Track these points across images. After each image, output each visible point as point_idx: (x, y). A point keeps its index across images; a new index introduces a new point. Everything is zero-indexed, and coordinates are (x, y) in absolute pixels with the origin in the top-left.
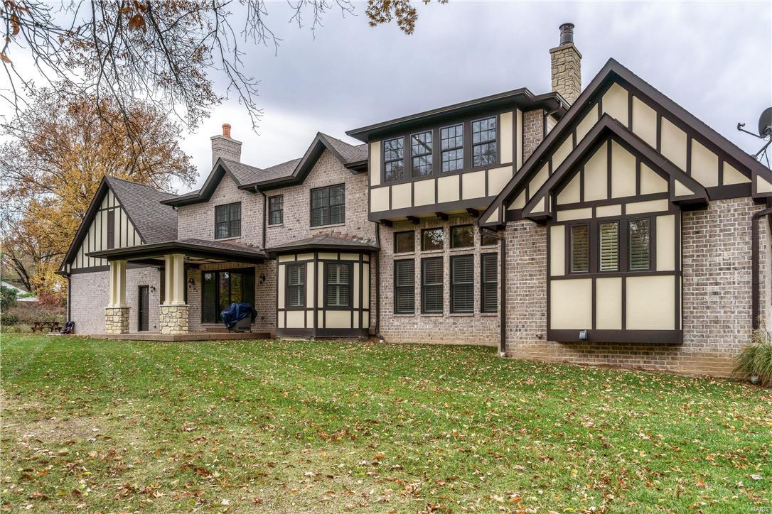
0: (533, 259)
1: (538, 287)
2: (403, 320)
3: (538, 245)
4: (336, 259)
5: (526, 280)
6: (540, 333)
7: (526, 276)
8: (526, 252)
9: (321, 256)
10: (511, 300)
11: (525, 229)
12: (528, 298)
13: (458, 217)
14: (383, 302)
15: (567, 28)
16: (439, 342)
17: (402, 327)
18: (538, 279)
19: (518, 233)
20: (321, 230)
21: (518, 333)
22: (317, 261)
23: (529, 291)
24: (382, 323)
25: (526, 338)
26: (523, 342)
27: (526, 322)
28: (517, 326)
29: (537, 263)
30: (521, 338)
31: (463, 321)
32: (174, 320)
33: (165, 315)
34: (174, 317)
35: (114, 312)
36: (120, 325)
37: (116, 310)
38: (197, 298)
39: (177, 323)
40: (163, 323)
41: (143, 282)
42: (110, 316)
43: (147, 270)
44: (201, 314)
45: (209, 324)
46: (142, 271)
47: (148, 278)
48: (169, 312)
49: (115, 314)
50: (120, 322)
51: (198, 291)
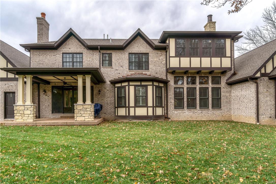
0: (267, 91)
1: (270, 100)
2: (179, 111)
3: (269, 86)
4: (140, 84)
5: (265, 98)
6: (270, 116)
7: (265, 96)
8: (265, 88)
10: (260, 104)
11: (264, 80)
12: (266, 104)
13: (203, 73)
14: (169, 104)
15: (210, 17)
16: (195, 119)
17: (179, 114)
18: (269, 98)
19: (262, 81)
20: (135, 72)
21: (262, 116)
23: (266, 102)
24: (169, 113)
25: (265, 118)
26: (264, 119)
27: (265, 112)
28: (262, 114)
29: (269, 92)
30: (263, 118)
31: (205, 112)
32: (89, 113)
33: (80, 110)
34: (89, 111)
35: (25, 108)
36: (32, 116)
37: (28, 107)
38: (48, 100)
39: (91, 114)
40: (77, 115)
41: (9, 90)
42: (20, 111)
43: (13, 83)
44: (51, 109)
45: (58, 114)
46: (7, 83)
47: (14, 88)
48: (84, 108)
49: (26, 109)
50: (31, 114)
51: (49, 96)
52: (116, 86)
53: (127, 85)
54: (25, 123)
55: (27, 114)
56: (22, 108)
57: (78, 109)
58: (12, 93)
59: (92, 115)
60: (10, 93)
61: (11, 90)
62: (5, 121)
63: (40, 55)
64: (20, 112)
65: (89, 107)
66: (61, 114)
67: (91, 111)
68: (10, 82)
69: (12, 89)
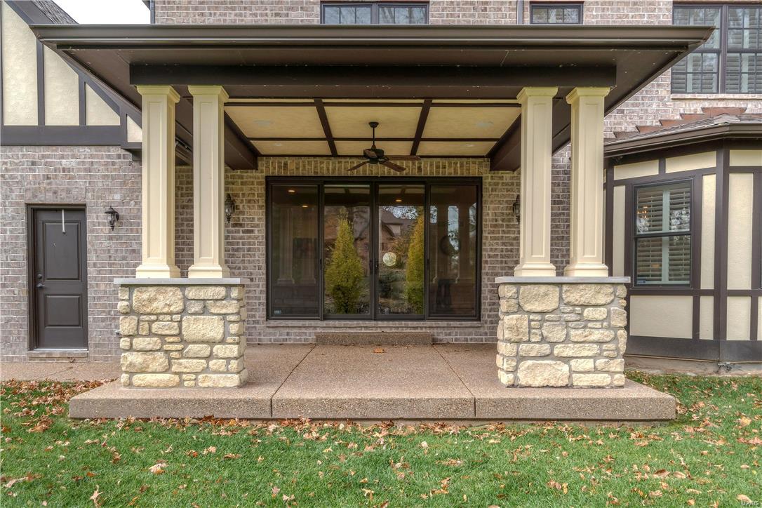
9: (738, 158)
22: (726, 172)
32: (596, 335)
33: (538, 317)
34: (598, 325)
35: (186, 299)
36: (235, 354)
37: (210, 293)
38: (249, 250)
39: (612, 346)
40: (523, 346)
41: (55, 193)
42: (153, 318)
43: (74, 156)
44: (264, 296)
45: (300, 323)
46: (43, 157)
47: (81, 182)
48: (568, 304)
49: (196, 307)
50: (229, 339)
51: (252, 231)
52: (616, 178)
53: (708, 172)
54: (200, 402)
55: (199, 336)
56: (170, 301)
57: (529, 312)
58: (66, 210)
59: (617, 349)
60: (55, 209)
61: (64, 195)
62: (32, 358)
63: (207, 11)
64: (155, 326)
65: (602, 299)
66: (313, 323)
67: (609, 327)
68: (59, 151)
69: (69, 191)
